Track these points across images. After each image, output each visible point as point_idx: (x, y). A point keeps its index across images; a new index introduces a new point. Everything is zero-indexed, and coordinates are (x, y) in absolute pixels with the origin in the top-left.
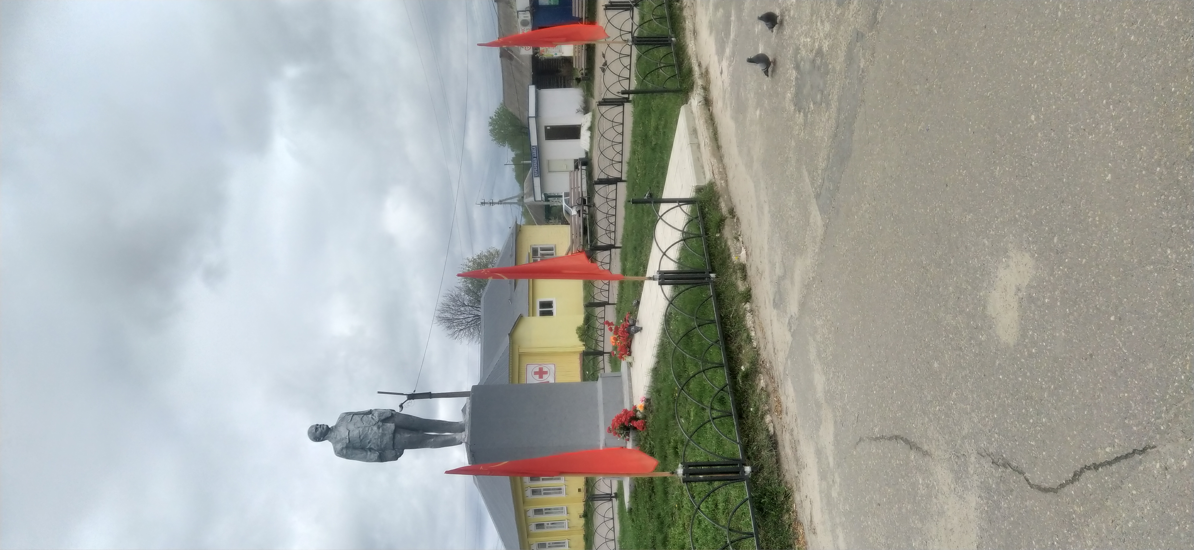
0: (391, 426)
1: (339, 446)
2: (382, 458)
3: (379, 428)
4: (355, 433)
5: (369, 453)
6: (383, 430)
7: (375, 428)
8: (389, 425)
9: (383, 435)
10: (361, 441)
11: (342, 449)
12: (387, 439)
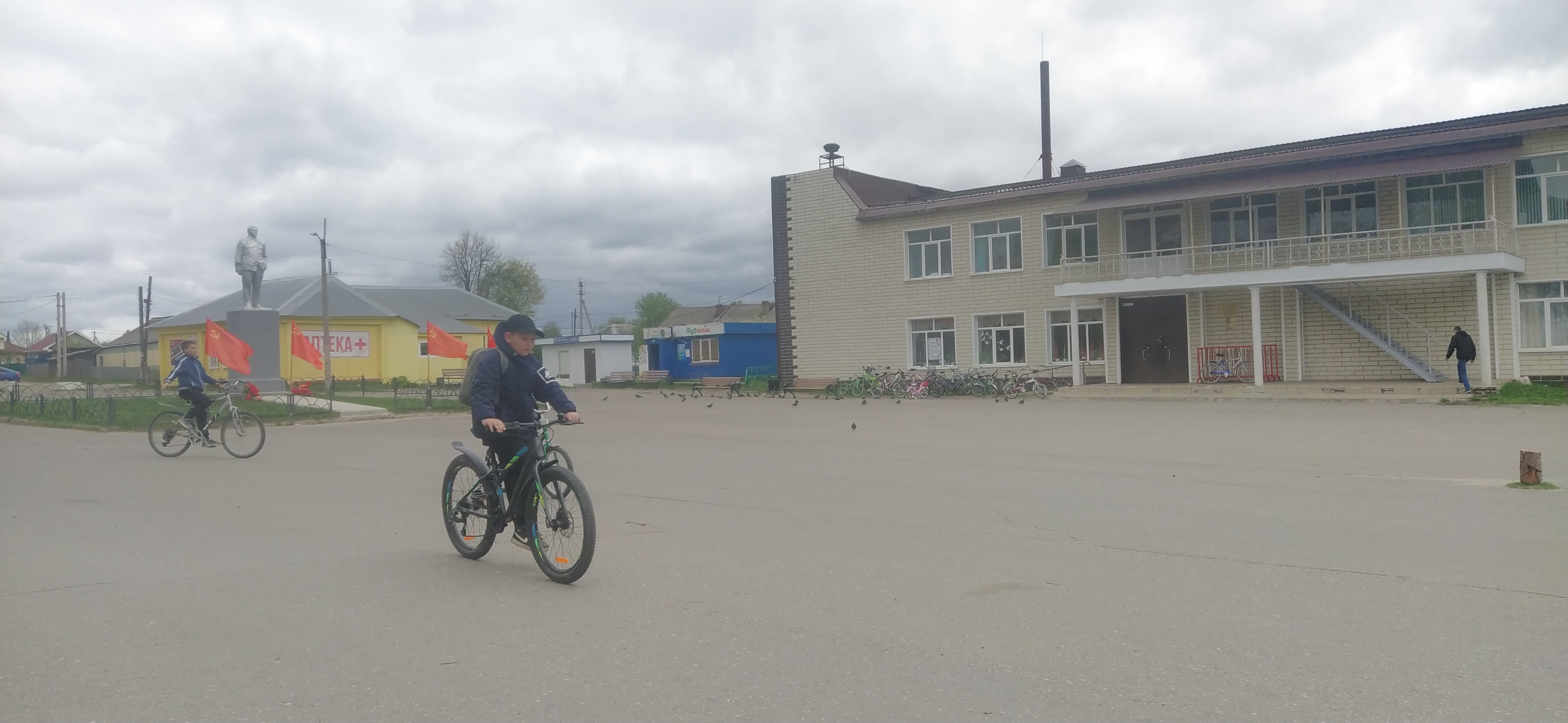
0: (255, 269)
1: (244, 242)
2: (237, 264)
3: (254, 263)
4: (251, 251)
5: (240, 257)
6: (253, 265)
7: (254, 261)
8: (256, 268)
9: (250, 266)
10: (246, 254)
11: (242, 244)
12: (248, 268)
